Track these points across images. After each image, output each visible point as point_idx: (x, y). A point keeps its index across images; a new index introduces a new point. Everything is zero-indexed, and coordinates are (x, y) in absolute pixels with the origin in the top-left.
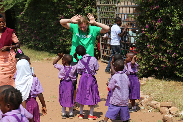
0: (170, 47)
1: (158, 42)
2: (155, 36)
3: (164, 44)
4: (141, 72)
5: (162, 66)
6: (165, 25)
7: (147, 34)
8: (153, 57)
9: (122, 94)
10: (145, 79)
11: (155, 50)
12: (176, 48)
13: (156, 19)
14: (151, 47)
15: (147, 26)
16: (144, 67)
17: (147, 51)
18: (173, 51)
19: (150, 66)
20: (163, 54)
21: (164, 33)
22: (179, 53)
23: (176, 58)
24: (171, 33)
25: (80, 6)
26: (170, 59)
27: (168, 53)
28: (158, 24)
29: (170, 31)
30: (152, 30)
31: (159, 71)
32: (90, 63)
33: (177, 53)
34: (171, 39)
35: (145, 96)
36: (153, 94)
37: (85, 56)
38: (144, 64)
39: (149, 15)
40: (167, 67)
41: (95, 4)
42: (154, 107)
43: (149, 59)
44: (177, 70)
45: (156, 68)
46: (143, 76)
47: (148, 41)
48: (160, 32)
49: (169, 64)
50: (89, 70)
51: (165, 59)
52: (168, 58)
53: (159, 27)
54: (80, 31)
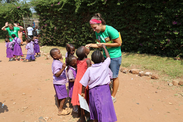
0: (51, 34)
1: (47, 33)
2: (45, 30)
3: (48, 33)
4: (42, 44)
5: (49, 41)
6: (48, 26)
7: (42, 30)
8: (45, 38)
9: (31, 50)
10: (43, 46)
11: (46, 36)
12: (53, 34)
13: (45, 24)
14: (44, 34)
15: (42, 27)
16: (43, 42)
17: (43, 36)
18: (52, 36)
19: (45, 42)
20: (49, 37)
21: (48, 29)
22: (54, 36)
23: (53, 38)
24: (50, 29)
25: (16, 20)
26: (51, 39)
27: (50, 36)
28: (46, 26)
29: (50, 28)
30: (44, 28)
31: (48, 43)
32: (17, 40)
33: (53, 36)
34: (51, 31)
35: (41, 52)
36: (45, 51)
37: (15, 38)
38: (43, 41)
39: (42, 23)
40: (50, 42)
41: (22, 19)
42: (44, 55)
43: (44, 39)
44: (54, 42)
45: (47, 42)
46: (42, 46)
47: (43, 33)
48: (47, 29)
49: (51, 40)
50: (17, 43)
51: (49, 39)
52: (50, 38)
53: (46, 27)
54: (10, 30)
